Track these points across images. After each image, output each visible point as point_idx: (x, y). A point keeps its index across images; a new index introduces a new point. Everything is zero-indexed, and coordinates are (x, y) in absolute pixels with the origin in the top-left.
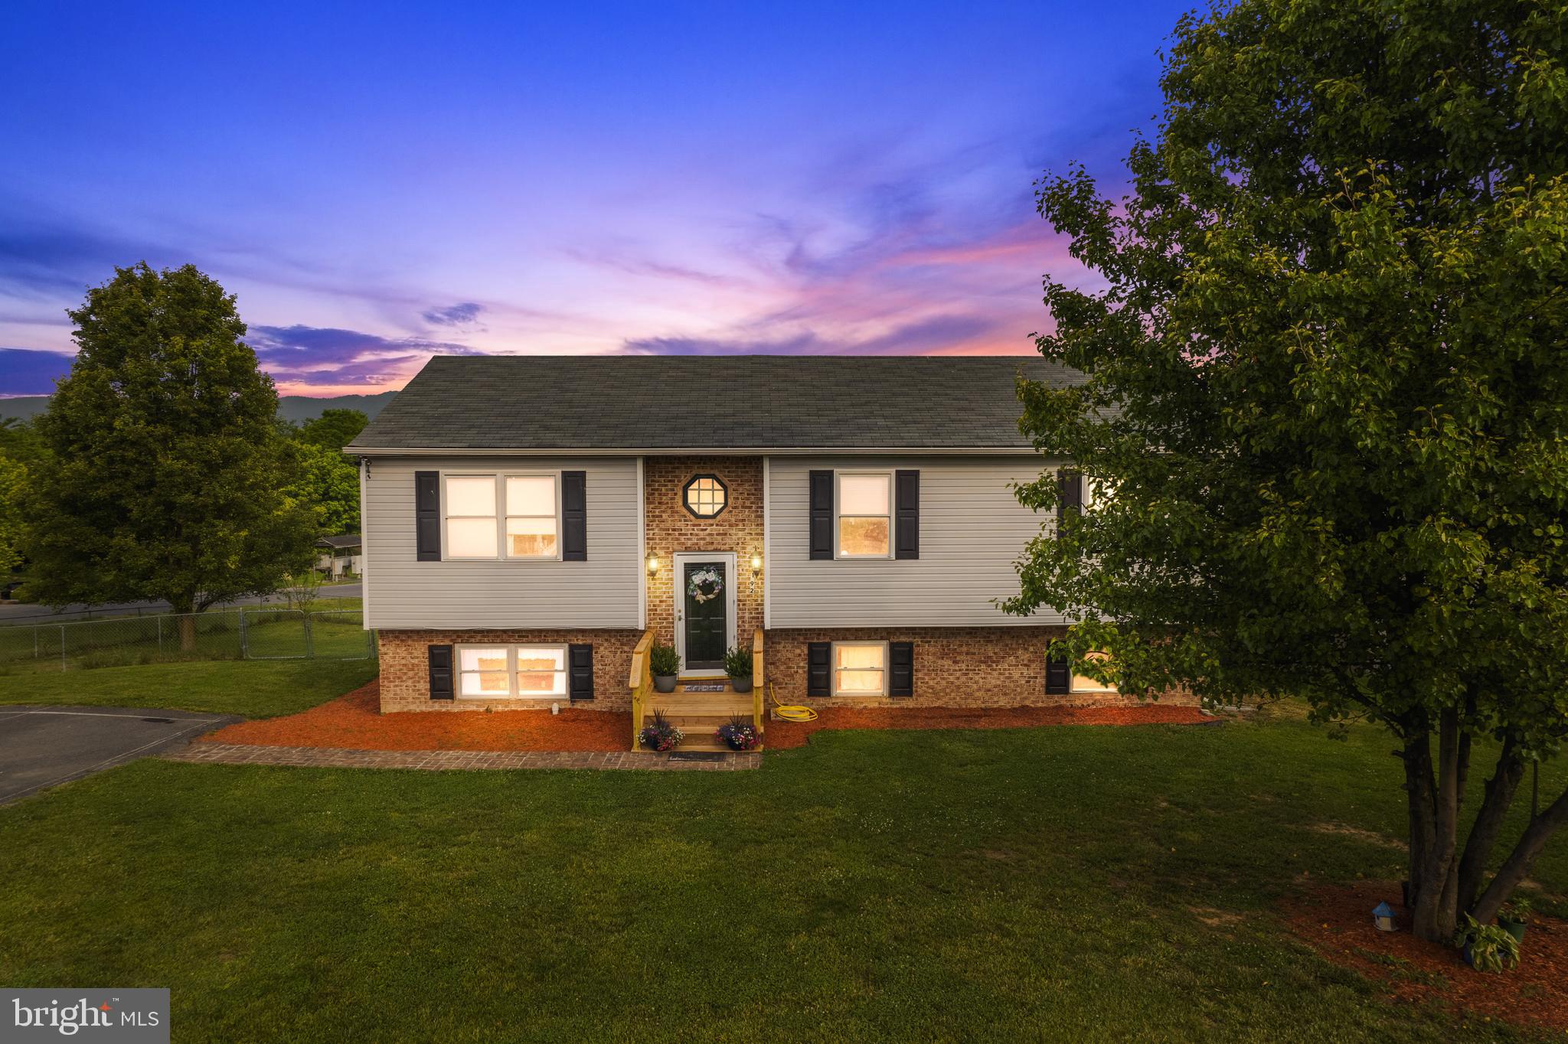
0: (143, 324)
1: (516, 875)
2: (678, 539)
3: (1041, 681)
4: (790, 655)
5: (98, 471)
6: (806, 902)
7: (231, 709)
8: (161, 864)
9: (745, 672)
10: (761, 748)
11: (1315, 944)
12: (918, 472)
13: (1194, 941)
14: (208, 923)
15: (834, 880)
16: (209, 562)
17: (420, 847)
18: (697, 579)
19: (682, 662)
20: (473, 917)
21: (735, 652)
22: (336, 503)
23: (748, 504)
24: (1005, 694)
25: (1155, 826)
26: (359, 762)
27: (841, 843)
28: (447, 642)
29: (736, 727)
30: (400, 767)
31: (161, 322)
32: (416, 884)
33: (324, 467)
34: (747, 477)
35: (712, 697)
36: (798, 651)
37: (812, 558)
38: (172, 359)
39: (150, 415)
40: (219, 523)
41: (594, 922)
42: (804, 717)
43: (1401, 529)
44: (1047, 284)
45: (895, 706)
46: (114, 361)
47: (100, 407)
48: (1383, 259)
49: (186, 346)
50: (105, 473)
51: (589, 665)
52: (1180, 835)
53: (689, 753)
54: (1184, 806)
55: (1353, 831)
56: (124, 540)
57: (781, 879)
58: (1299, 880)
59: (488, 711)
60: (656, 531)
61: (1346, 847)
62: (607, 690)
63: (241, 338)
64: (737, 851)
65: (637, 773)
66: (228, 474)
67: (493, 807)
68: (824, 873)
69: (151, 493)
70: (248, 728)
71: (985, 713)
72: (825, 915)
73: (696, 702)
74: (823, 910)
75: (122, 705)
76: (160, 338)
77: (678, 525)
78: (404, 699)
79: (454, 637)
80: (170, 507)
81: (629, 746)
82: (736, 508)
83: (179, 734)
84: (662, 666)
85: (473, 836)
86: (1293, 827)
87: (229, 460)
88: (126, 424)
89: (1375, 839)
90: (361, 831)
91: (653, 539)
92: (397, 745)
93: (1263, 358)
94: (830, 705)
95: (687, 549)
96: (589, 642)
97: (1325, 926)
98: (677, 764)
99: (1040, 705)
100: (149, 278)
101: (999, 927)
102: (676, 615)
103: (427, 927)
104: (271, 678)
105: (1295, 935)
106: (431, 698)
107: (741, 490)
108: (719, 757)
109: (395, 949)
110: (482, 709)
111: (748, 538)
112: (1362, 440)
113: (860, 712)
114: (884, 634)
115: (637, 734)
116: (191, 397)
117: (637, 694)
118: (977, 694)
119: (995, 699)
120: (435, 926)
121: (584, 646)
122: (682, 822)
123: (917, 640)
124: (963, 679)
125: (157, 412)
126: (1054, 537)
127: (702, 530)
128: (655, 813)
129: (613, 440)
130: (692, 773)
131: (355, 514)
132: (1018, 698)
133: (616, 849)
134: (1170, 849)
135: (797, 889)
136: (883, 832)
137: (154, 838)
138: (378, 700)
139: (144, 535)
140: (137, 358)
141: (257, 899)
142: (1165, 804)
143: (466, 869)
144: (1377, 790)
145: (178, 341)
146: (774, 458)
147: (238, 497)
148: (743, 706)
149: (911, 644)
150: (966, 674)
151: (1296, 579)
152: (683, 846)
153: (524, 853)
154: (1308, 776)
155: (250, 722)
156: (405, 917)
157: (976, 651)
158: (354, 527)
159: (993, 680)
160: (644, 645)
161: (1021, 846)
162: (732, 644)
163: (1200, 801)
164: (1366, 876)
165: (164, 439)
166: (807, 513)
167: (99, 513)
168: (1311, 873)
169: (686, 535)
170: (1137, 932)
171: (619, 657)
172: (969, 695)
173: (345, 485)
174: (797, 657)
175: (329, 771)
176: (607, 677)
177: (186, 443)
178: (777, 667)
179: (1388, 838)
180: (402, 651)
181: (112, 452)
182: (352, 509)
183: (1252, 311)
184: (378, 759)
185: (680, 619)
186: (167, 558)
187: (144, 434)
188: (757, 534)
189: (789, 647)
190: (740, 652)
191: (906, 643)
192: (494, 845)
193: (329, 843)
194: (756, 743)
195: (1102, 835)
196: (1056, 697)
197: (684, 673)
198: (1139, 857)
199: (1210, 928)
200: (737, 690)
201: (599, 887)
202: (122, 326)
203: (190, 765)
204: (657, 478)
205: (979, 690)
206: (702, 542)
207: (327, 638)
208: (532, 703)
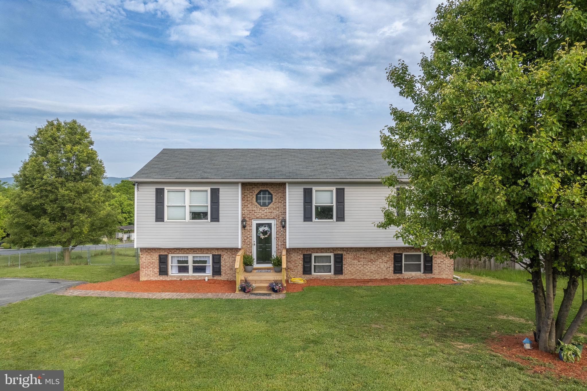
0: (56, 141)
1: (190, 332)
2: (254, 214)
3: (392, 269)
4: (296, 259)
5: (36, 194)
6: (302, 341)
7: (82, 279)
8: (53, 328)
9: (279, 264)
10: (285, 292)
11: (501, 354)
12: (344, 188)
13: (454, 353)
14: (70, 348)
15: (314, 334)
16: (77, 229)
17: (154, 323)
18: (261, 229)
19: (255, 260)
20: (173, 346)
21: (275, 257)
22: (125, 214)
23: (280, 201)
24: (378, 274)
25: (437, 316)
26: (131, 295)
27: (316, 322)
28: (166, 253)
29: (276, 283)
30: (147, 297)
31: (62, 140)
32: (152, 335)
33: (121, 201)
34: (280, 191)
35: (267, 274)
36: (299, 257)
37: (304, 221)
38: (66, 153)
39: (57, 174)
40: (81, 215)
41: (220, 348)
42: (302, 282)
43: (527, 178)
44: (391, 108)
45: (336, 278)
46: (45, 154)
47: (38, 171)
48: (515, 77)
49: (71, 149)
50: (39, 196)
51: (219, 262)
52: (446, 319)
53: (258, 293)
54: (448, 310)
55: (513, 318)
56: (45, 220)
57: (293, 333)
58: (493, 333)
59: (181, 280)
60: (246, 211)
61: (511, 323)
62: (226, 272)
63: (92, 147)
64: (276, 324)
65: (237, 300)
66: (85, 196)
67: (182, 310)
68: (309, 332)
69: (56, 203)
70: (89, 285)
71: (371, 281)
72: (310, 345)
73: (261, 275)
74: (309, 343)
75: (41, 277)
76: (62, 146)
77: (254, 209)
78: (149, 275)
79: (169, 251)
80: (63, 208)
81: (234, 291)
82: (276, 202)
83: (62, 286)
84: (247, 263)
85: (174, 320)
86: (490, 317)
87: (86, 192)
88: (48, 177)
89: (522, 321)
90: (131, 318)
91: (244, 214)
92: (146, 291)
93: (472, 121)
94: (311, 278)
95: (257, 218)
96: (220, 253)
97: (504, 348)
98: (253, 297)
99: (391, 278)
100: (59, 125)
101: (377, 349)
102: (253, 243)
103: (155, 349)
104: (99, 270)
105: (493, 351)
106: (159, 275)
107: (277, 196)
108: (269, 295)
109: (143, 356)
110: (178, 279)
111: (280, 214)
112: (510, 142)
113: (323, 280)
114: (332, 251)
115: (238, 286)
116: (73, 167)
117: (238, 271)
118: (368, 274)
119: (374, 276)
120: (158, 349)
121: (218, 255)
122: (255, 315)
123: (344, 253)
124: (362, 268)
125: (59, 174)
126: (396, 195)
127: (263, 211)
128: (244, 312)
129: (230, 176)
130: (259, 300)
131: (132, 219)
132: (383, 275)
133: (229, 324)
134: (443, 324)
135: (299, 337)
136: (332, 319)
137: (51, 319)
138: (139, 277)
139: (53, 219)
140: (53, 153)
141: (90, 340)
142: (440, 310)
143: (171, 330)
144: (522, 305)
145: (69, 147)
146: (290, 183)
147: (88, 205)
148: (278, 277)
149: (342, 254)
150: (363, 266)
151: (488, 200)
152: (255, 323)
153: (193, 325)
154: (495, 301)
155: (90, 284)
156: (147, 346)
157: (367, 257)
158: (131, 224)
159: (373, 268)
160: (240, 253)
161: (385, 323)
162: (274, 254)
163: (454, 308)
164: (519, 332)
165: (62, 183)
166: (302, 204)
167: (36, 211)
168: (498, 331)
169: (257, 213)
170: (431, 350)
171: (231, 259)
172: (364, 274)
173: (129, 208)
174: (298, 259)
175: (119, 299)
176: (227, 267)
177: (70, 184)
178: (291, 263)
179: (527, 320)
180: (149, 257)
181: (42, 188)
182: (131, 217)
183: (468, 105)
184: (138, 295)
185: (254, 245)
186: (61, 228)
187: (55, 181)
188: (284, 212)
189: (296, 255)
190: (277, 257)
191: (340, 254)
192: (182, 322)
193: (118, 322)
194: (283, 290)
195: (417, 319)
196: (398, 275)
197: (256, 265)
198: (431, 326)
199: (460, 349)
200: (276, 272)
201: (222, 336)
202: (49, 141)
203: (66, 296)
204: (246, 191)
205: (368, 272)
206: (263, 215)
207: (120, 261)
208: (198, 277)
